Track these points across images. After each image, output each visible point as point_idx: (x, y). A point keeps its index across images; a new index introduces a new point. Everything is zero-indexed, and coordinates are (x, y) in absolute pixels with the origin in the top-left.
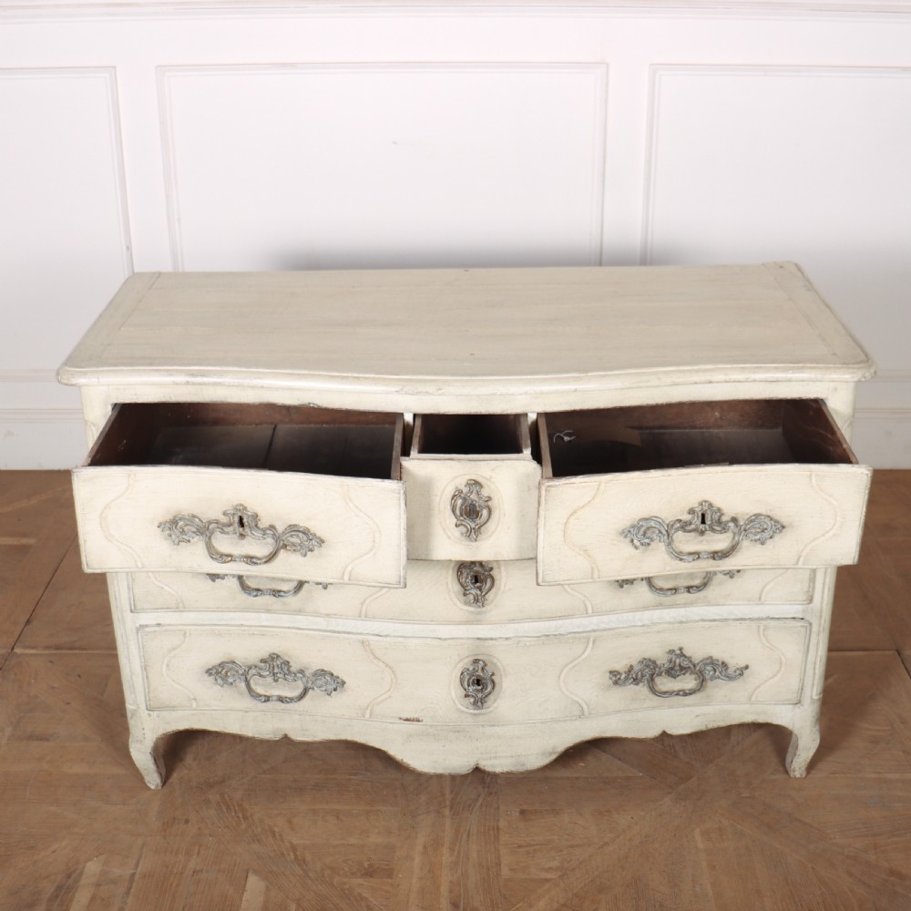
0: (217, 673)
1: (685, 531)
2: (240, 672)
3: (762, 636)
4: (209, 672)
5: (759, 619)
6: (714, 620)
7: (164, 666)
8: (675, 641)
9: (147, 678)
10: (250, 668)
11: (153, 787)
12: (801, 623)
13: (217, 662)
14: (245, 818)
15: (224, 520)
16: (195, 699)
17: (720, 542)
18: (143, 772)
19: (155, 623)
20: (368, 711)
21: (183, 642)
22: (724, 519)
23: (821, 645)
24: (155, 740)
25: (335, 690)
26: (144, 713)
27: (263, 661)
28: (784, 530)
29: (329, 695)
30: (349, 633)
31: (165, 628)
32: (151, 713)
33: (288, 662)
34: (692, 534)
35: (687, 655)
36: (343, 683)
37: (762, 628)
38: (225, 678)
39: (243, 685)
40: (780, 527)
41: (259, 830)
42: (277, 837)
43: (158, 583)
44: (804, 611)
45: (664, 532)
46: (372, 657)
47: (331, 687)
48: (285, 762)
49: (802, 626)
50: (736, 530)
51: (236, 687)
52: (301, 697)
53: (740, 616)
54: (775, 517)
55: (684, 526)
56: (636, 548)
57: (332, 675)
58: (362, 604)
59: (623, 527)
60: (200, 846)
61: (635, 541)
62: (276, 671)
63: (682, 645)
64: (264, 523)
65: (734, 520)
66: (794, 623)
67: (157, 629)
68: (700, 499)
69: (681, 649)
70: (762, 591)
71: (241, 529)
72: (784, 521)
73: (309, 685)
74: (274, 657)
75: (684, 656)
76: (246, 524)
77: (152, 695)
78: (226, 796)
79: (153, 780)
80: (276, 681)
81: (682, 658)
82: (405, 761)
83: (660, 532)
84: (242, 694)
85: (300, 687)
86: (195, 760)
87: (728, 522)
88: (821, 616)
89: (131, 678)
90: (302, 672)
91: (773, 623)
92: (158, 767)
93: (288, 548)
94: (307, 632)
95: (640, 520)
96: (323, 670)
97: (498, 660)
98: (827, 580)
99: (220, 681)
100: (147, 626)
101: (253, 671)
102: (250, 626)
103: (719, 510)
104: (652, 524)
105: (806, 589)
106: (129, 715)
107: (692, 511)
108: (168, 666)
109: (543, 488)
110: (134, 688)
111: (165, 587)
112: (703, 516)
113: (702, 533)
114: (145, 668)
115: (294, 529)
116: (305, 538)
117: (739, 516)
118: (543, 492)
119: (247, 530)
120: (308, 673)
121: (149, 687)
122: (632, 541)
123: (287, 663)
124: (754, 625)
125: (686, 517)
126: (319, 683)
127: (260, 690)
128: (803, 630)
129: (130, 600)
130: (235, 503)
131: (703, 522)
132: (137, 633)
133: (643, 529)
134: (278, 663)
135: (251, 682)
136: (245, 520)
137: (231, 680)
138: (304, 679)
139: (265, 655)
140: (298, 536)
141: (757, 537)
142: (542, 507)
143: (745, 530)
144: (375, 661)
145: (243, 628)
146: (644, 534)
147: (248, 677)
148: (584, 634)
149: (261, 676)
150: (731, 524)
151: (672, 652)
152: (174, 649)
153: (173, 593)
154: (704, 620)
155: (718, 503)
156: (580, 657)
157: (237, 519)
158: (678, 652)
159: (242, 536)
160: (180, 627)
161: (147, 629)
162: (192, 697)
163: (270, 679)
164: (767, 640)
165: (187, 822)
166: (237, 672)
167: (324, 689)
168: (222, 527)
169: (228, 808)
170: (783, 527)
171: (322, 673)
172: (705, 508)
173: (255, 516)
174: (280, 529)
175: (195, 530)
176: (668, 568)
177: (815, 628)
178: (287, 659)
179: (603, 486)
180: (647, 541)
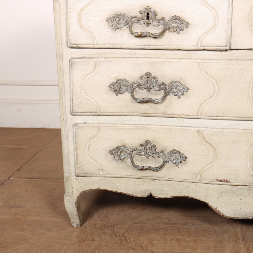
0: (115, 153)
2: (128, 152)
4: (111, 152)
7: (87, 148)
9: (77, 155)
10: (134, 150)
11: (75, 226)
13: (115, 146)
14: (125, 240)
16: (102, 170)
18: (70, 216)
19: (83, 122)
20: (199, 176)
21: (98, 134)
24: (78, 195)
25: (181, 162)
26: (73, 177)
27: (142, 145)
29: (177, 166)
30: (191, 127)
31: (88, 125)
32: (77, 178)
33: (156, 146)
36: (186, 158)
38: (119, 156)
39: (129, 161)
41: (134, 245)
42: (144, 248)
43: (86, 97)
46: (203, 141)
47: (178, 161)
48: (148, 219)
51: (125, 162)
52: (162, 167)
57: (180, 153)
58: (200, 107)
60: (100, 250)
62: (148, 152)
67: (84, 125)
73: (166, 160)
74: (147, 142)
77: (78, 166)
78: (115, 231)
79: (75, 220)
80: (148, 158)
82: (218, 209)
84: (128, 166)
85: (161, 161)
86: (98, 217)
89: (68, 156)
90: (162, 152)
92: (78, 213)
93: (170, 30)
94: (167, 127)
96: (175, 150)
99: (116, 158)
100: (79, 124)
101: (135, 152)
102: (135, 125)
106: (65, 180)
108: (88, 148)
110: (69, 163)
111: (91, 99)
114: (76, 149)
116: (180, 23)
120: (166, 153)
121: (77, 161)
123: (154, 146)
126: (172, 158)
127: (137, 163)
129: (70, 107)
132: (73, 127)
134: (150, 146)
135: (134, 159)
137: (122, 157)
138: (164, 156)
139: (143, 142)
144: (205, 143)
145: (131, 125)
147: (133, 155)
149: (139, 155)
152: (93, 138)
153: (94, 102)
160: (97, 125)
161: (79, 125)
162: (101, 168)
163: (144, 157)
165: (93, 240)
166: (127, 152)
167: (174, 162)
169: (116, 235)
171: (174, 152)
178: (155, 144)
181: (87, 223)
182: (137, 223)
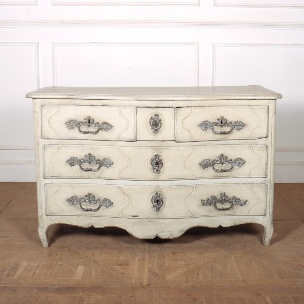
0: (70, 201)
1: (217, 126)
2: (78, 200)
3: (251, 189)
4: (68, 200)
5: (250, 183)
6: (235, 183)
7: (53, 198)
8: (223, 190)
9: (47, 202)
10: (82, 199)
11: (45, 247)
12: (264, 184)
13: (70, 197)
14: (77, 254)
15: (84, 121)
16: (62, 211)
17: (227, 129)
18: (42, 241)
19: (51, 182)
20: (121, 214)
21: (60, 189)
22: (228, 122)
23: (271, 193)
24: (47, 227)
25: (110, 206)
26: (44, 216)
27: (86, 196)
28: (245, 126)
29: (108, 208)
30: (115, 185)
31: (54, 184)
32: (47, 216)
33: (95, 196)
34: (219, 127)
35: (227, 195)
36: (113, 203)
37: (251, 186)
38: (73, 203)
39: (79, 205)
40: (244, 125)
41: (82, 256)
42: (88, 257)
43: (53, 167)
44: (264, 180)
45: (211, 126)
46: (122, 193)
47: (108, 205)
49: (264, 185)
50: (231, 126)
51: (76, 206)
52: (98, 209)
53: (244, 182)
54: (242, 122)
55: (216, 124)
56: (203, 130)
57: (109, 200)
58: (120, 173)
59: (199, 124)
60: (62, 259)
61: (203, 128)
62: (90, 200)
63: (225, 192)
64: (96, 122)
65: (231, 123)
66: (262, 184)
67: (51, 184)
68: (220, 116)
69: (224, 193)
70: (250, 172)
71: (89, 124)
72: (245, 123)
73: (101, 204)
74: (90, 194)
75: (225, 195)
76: (90, 122)
77: (48, 209)
78: (71, 249)
79: (45, 243)
80: (90, 203)
81: (225, 196)
82: (132, 233)
83: (210, 126)
84: (78, 209)
85: (98, 205)
87: (229, 123)
88: (270, 183)
89: (41, 203)
90: (99, 200)
91: (255, 185)
92: (47, 239)
93: (102, 129)
94: (101, 185)
95: (204, 122)
96: (106, 199)
97: (164, 194)
98: (272, 169)
99: (71, 204)
100: (48, 183)
101: (82, 200)
102: (82, 184)
103: (226, 119)
104: (207, 123)
105: (265, 171)
106: (39, 218)
107: (218, 119)
108: (54, 198)
109: (176, 110)
110: (42, 207)
111: (55, 169)
112: (222, 122)
113: (222, 126)
114: (46, 199)
115: (105, 123)
116: (107, 126)
117: (232, 122)
118: (176, 111)
119: (91, 124)
120: (101, 200)
121: (47, 206)
122: (202, 128)
123: (94, 196)
124: (248, 185)
125: (217, 121)
126: (105, 204)
127: (84, 207)
128: (265, 187)
129: (43, 173)
130: (88, 116)
131: (222, 123)
132: (45, 186)
133: (205, 125)
134: (91, 196)
135: (82, 204)
136: (90, 121)
137: (75, 203)
138: (100, 202)
139: (87, 194)
140: (105, 125)
141: (238, 128)
142: (176, 116)
143: (234, 126)
144: (124, 194)
145: (80, 184)
146: (205, 126)
147: (81, 202)
148: (192, 186)
149: (85, 202)
150: (230, 124)
151: (221, 194)
152: (57, 192)
153: (58, 171)
154: (231, 183)
155: (225, 117)
156: (191, 194)
157: (88, 121)
158: (224, 194)
159: (89, 126)
160: (59, 184)
161: (48, 184)
162: (61, 210)
163: (88, 203)
164: (253, 191)
165: (57, 254)
166: (77, 200)
167: (106, 206)
168: (83, 124)
169: (71, 252)
170: (245, 125)
171: (106, 200)
172: (222, 118)
173: (93, 120)
174: (100, 123)
175: (76, 125)
176: (213, 138)
177: (269, 187)
178: (94, 195)
179: (193, 110)
180: (206, 128)
181: (52, 245)
182: (84, 244)
